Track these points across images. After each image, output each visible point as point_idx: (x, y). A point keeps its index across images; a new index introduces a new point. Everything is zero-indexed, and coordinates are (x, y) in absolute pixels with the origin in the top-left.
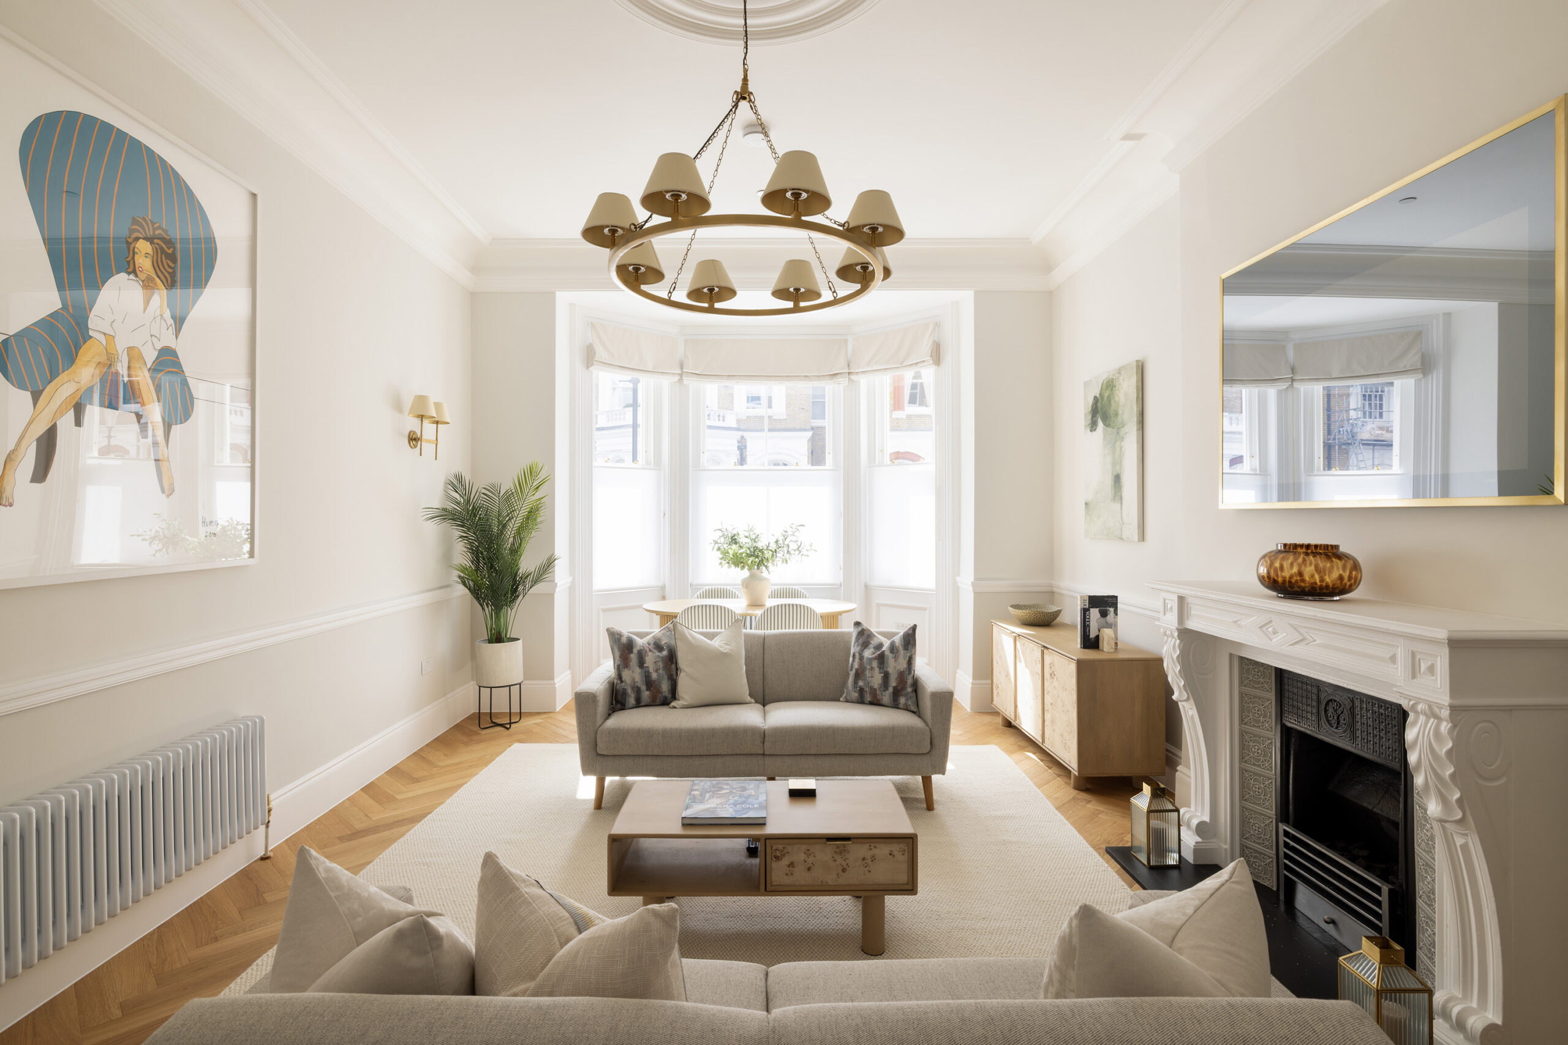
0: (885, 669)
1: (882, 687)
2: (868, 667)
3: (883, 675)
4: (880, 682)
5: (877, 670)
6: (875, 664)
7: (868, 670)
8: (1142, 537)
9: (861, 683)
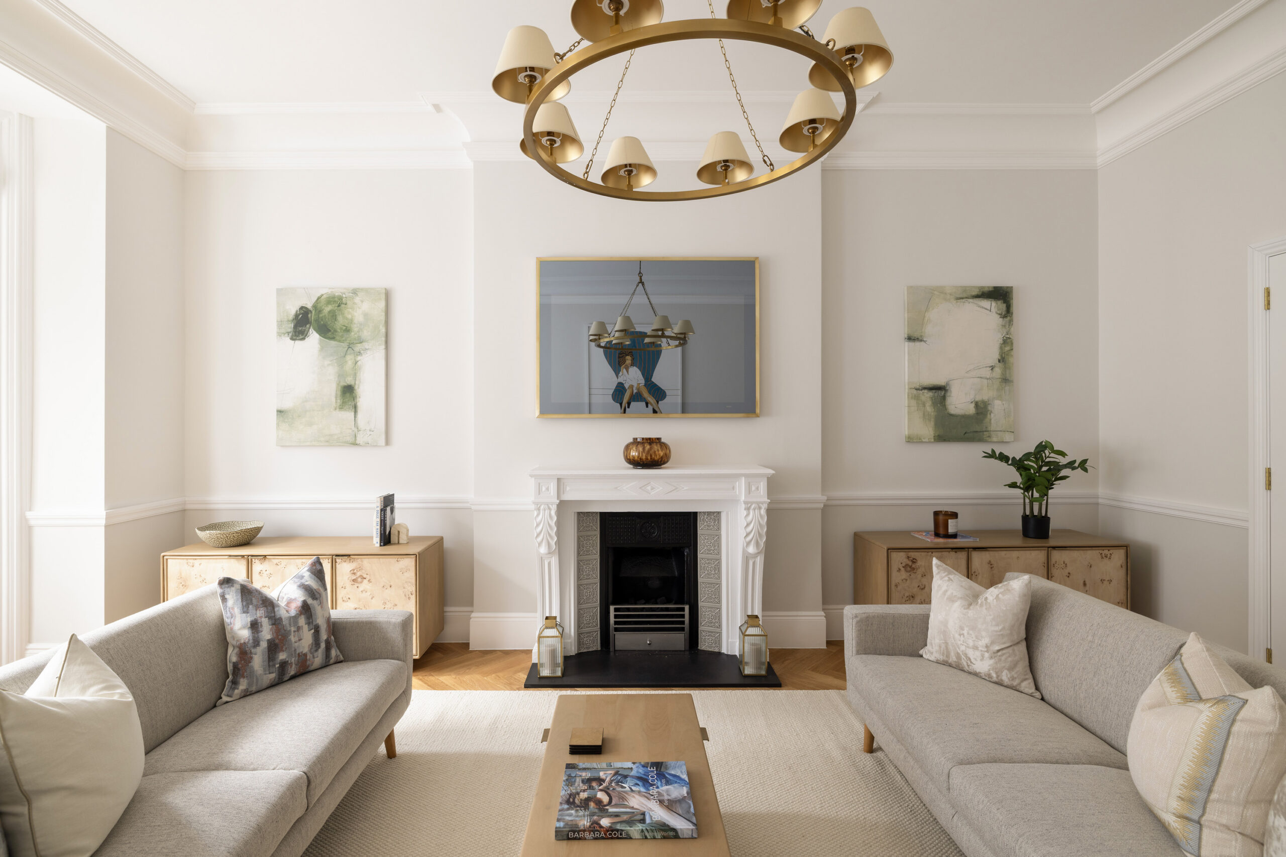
0: (314, 623)
1: (314, 645)
2: (293, 629)
3: (313, 631)
4: (310, 643)
5: (306, 627)
6: (302, 621)
7: (292, 634)
8: (387, 443)
9: (282, 656)
